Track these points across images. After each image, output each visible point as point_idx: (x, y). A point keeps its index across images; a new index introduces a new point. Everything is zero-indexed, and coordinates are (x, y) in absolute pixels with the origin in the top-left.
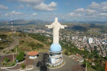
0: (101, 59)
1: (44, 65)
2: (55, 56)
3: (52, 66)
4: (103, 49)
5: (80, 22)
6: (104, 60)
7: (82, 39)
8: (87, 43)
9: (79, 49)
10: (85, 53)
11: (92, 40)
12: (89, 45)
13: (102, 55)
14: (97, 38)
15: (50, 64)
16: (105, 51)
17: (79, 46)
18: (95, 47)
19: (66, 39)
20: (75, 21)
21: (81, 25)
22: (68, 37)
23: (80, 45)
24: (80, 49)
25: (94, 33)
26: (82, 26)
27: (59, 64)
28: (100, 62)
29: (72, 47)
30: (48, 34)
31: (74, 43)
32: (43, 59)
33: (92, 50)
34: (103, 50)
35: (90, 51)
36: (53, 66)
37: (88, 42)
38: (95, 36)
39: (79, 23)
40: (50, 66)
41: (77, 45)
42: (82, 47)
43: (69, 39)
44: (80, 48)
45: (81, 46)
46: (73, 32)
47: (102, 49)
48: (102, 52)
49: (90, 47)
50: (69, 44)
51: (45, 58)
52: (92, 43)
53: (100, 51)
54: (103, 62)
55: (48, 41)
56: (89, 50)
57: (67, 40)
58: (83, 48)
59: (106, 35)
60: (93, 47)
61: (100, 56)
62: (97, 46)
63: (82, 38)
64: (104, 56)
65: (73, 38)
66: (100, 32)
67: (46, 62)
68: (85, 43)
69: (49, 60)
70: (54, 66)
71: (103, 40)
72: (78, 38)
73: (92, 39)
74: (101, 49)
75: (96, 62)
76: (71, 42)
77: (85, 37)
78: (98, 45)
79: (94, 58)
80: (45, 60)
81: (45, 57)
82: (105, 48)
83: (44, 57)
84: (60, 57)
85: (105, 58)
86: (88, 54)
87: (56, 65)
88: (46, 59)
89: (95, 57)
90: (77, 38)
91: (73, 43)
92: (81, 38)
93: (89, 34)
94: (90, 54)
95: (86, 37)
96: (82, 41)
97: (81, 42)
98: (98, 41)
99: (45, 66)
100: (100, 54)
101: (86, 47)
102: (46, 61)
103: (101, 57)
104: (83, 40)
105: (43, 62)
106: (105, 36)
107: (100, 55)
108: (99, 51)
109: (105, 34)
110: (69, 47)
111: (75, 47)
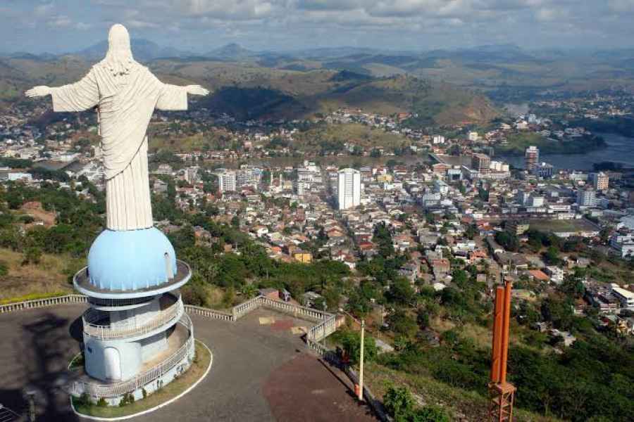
0: (422, 303)
1: (51, 407)
2: (130, 321)
3: (118, 401)
4: (433, 242)
5: (269, 60)
6: (441, 311)
7: (289, 186)
8: (323, 206)
9: (277, 255)
10: (323, 282)
11: (358, 187)
12: (344, 223)
13: (428, 277)
14: (390, 171)
15: (98, 390)
16: (446, 254)
17: (275, 237)
18: (382, 234)
19: (171, 194)
20: (232, 48)
21: (275, 76)
22: (189, 174)
23: (280, 225)
24: (285, 260)
25: (366, 136)
26: (287, 89)
27: (167, 378)
28: (423, 329)
29: (228, 247)
30: (16, 164)
31: (235, 221)
32: (33, 366)
33: (363, 257)
34: (433, 249)
35: (352, 266)
36: (128, 400)
37: (334, 204)
38: (376, 155)
39: (262, 64)
40: (102, 403)
41: (261, 232)
42: (295, 239)
43: (194, 194)
44: (285, 250)
45: (287, 231)
46: (224, 132)
47: (422, 239)
48: (423, 258)
49: (350, 234)
50: (199, 232)
51: (44, 355)
52: (360, 207)
53: (416, 256)
54: (439, 321)
55: (28, 220)
56: (347, 259)
57: (183, 204)
58: (304, 247)
59: (440, 146)
60: (366, 231)
61: (416, 290)
62: (396, 225)
63: (293, 177)
64: (439, 287)
65: (227, 180)
66: (403, 125)
67: (60, 382)
68: (312, 209)
69: (82, 362)
70: (138, 395)
71: (428, 178)
72: (265, 177)
73: (357, 177)
74: (417, 240)
75: (397, 330)
76: (215, 213)
77: (313, 168)
78: (401, 219)
79: (379, 303)
80: (55, 367)
81: (42, 341)
82: (443, 231)
83: (34, 343)
84: (173, 328)
85: (445, 296)
86: (339, 284)
87: (150, 388)
88: (59, 355)
89: (390, 297)
90: (252, 175)
91: (231, 215)
92: (286, 177)
93: (337, 146)
94: (357, 281)
95: (318, 164)
96: (293, 198)
97: (283, 203)
98: (397, 191)
99: (61, 409)
100: (414, 274)
101: (323, 237)
102: (63, 373)
103: (425, 293)
104: (295, 191)
105: (33, 383)
106: (438, 153)
107: (418, 283)
108: (406, 257)
109: (438, 139)
110: (203, 248)
111: (244, 244)
